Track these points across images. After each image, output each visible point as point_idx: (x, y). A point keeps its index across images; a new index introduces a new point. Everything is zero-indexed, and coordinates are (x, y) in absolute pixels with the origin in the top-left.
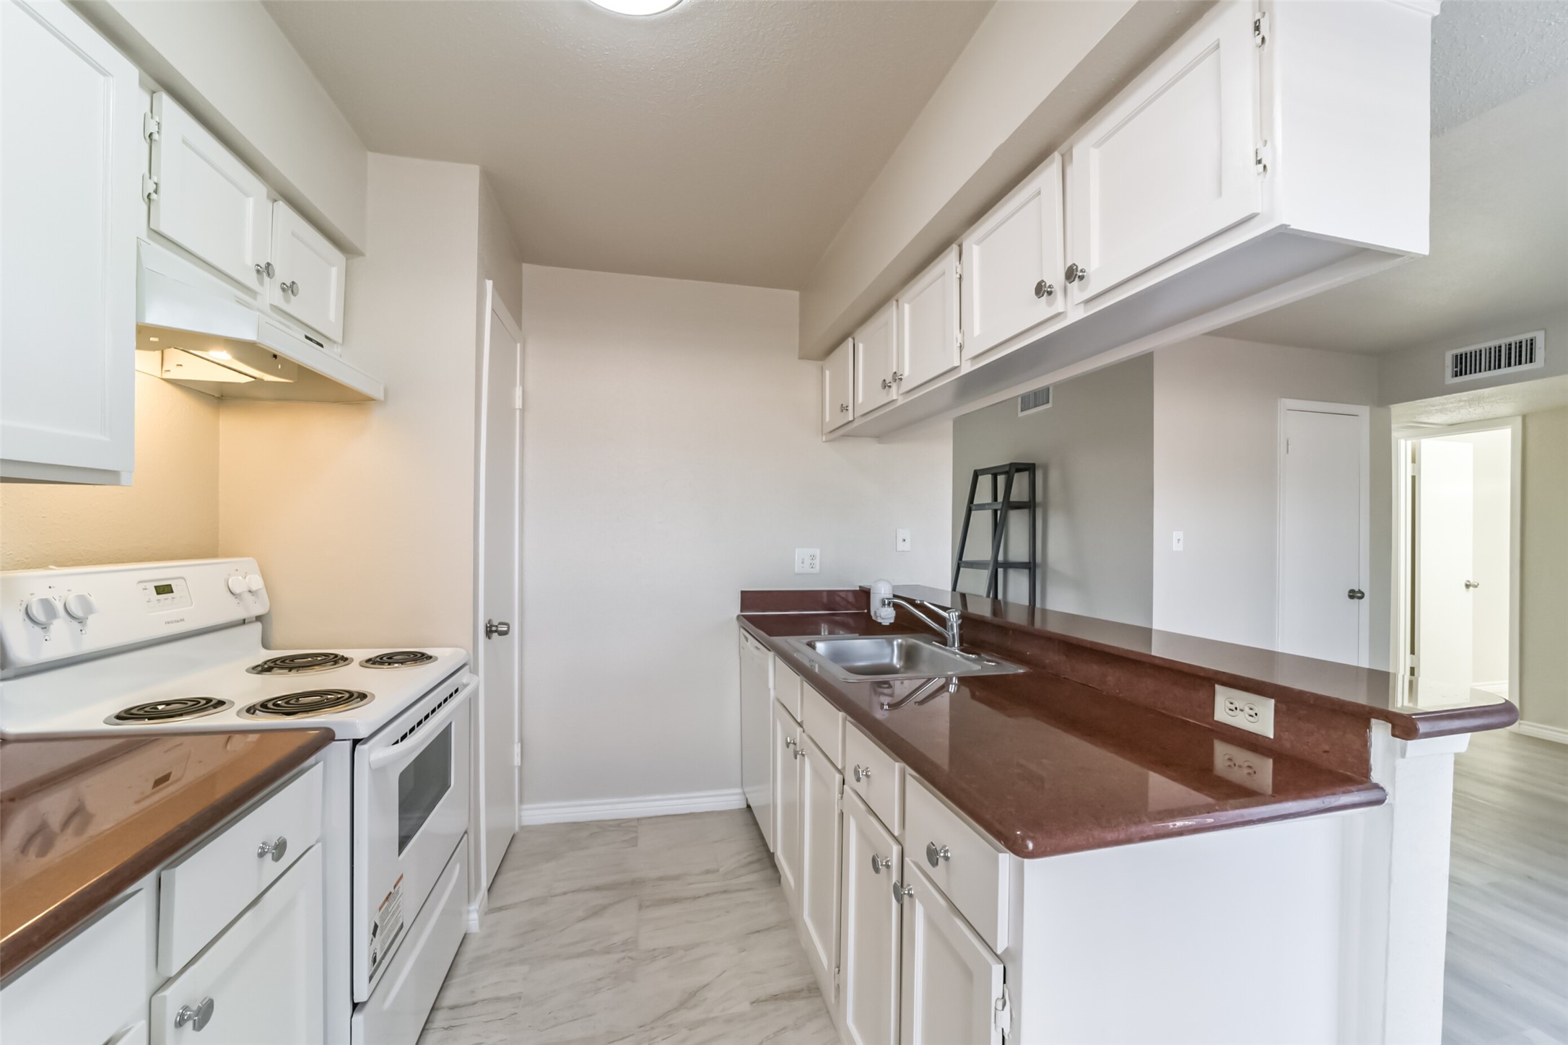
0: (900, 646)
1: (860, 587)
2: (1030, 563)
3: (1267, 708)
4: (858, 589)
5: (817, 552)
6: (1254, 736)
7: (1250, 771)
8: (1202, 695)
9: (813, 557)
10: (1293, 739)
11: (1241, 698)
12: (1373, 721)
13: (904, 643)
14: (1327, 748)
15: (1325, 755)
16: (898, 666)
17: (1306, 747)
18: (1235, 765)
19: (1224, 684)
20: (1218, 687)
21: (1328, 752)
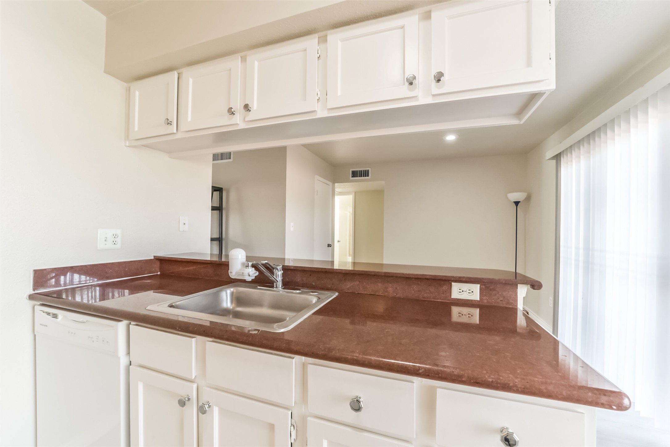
0: (232, 294)
1: (154, 256)
2: (219, 238)
3: (476, 288)
4: (153, 258)
5: (118, 232)
6: (470, 301)
7: (470, 316)
8: (445, 288)
9: (115, 236)
10: (488, 298)
11: (465, 287)
12: (518, 285)
13: (235, 291)
14: (502, 299)
15: (501, 302)
16: (231, 307)
17: (493, 301)
18: (462, 315)
19: (456, 281)
20: (453, 283)
21: (502, 300)
